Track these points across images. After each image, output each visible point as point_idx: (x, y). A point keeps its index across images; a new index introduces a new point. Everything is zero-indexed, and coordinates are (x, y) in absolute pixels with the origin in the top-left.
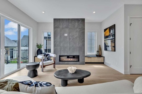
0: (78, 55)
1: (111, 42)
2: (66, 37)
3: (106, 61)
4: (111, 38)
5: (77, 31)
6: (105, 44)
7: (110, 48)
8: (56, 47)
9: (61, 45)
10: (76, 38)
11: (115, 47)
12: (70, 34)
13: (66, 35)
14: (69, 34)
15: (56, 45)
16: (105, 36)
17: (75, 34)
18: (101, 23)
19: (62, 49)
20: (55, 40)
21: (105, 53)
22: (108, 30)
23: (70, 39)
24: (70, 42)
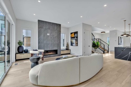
0: (56, 49)
1: (76, 41)
2: (48, 36)
3: (72, 52)
4: (75, 38)
5: (56, 33)
6: (71, 42)
7: (74, 44)
8: (40, 44)
9: (45, 42)
10: (55, 37)
11: (77, 43)
12: (52, 34)
13: (48, 34)
14: (50, 34)
15: (40, 43)
16: (71, 37)
17: (55, 34)
18: (68, 29)
19: (45, 46)
20: (40, 38)
21: (71, 47)
22: (73, 34)
23: (51, 38)
24: (51, 40)
